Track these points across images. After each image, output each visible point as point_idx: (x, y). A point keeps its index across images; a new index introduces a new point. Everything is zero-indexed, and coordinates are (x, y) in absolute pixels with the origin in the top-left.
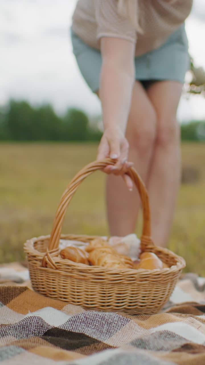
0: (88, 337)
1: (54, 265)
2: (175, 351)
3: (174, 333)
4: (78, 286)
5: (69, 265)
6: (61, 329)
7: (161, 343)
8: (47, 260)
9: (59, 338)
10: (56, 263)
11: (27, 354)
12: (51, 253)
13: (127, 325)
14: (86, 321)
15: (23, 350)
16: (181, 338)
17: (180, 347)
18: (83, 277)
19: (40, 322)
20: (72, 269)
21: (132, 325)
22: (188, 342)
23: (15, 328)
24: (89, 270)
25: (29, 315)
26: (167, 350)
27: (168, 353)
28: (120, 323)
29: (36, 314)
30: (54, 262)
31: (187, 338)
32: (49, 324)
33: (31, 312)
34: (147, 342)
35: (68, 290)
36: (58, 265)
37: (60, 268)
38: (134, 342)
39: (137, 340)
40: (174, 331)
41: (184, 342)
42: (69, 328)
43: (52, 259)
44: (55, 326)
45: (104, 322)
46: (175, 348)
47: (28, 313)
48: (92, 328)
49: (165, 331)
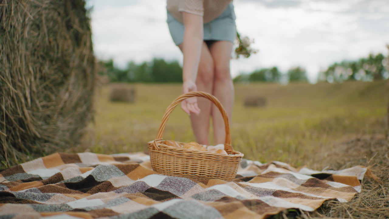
0: (170, 193)
1: (157, 147)
2: (217, 201)
3: (219, 191)
4: (169, 160)
5: (165, 147)
6: (155, 189)
7: (210, 196)
8: (154, 145)
9: (153, 194)
10: (159, 146)
11: (131, 201)
12: (157, 141)
13: (194, 187)
14: (171, 184)
15: (129, 200)
16: (222, 194)
17: (220, 199)
18: (171, 154)
19: (144, 185)
20: (166, 149)
21: (197, 186)
22: (226, 196)
23: (128, 188)
24: (175, 149)
25: (139, 180)
26: (213, 200)
27: (212, 202)
28: (190, 185)
29: (142, 180)
30: (157, 146)
31: (226, 194)
32: (149, 185)
33: (140, 179)
34: (201, 196)
35: (164, 163)
36: (159, 148)
37: (160, 150)
38: (194, 196)
39: (195, 195)
40: (219, 190)
41: (223, 196)
42: (161, 189)
43: (156, 144)
44: (152, 187)
45: (181, 185)
46: (217, 199)
47: (137, 179)
48: (174, 188)
49: (214, 190)
